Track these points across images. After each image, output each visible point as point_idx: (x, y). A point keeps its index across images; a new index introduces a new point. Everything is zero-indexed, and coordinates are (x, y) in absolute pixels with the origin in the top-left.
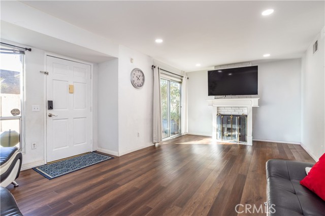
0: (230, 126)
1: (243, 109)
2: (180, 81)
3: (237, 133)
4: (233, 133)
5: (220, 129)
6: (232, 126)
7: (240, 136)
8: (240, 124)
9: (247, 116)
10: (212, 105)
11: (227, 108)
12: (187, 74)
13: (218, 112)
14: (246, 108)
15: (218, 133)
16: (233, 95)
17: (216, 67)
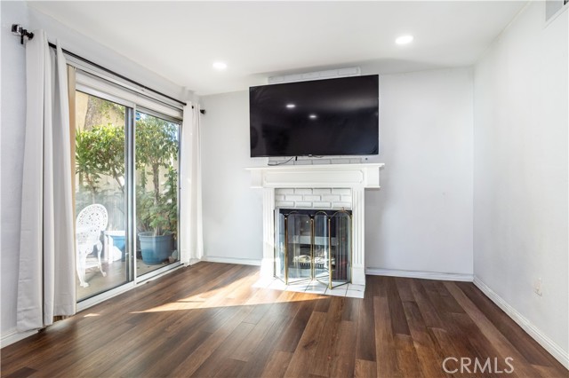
0: (307, 240)
1: (341, 192)
2: (176, 114)
3: (324, 259)
4: (317, 260)
5: (282, 249)
6: (313, 240)
7: (333, 267)
8: (333, 234)
9: (350, 213)
10: (262, 184)
11: (300, 192)
12: (201, 99)
13: (276, 201)
14: (348, 192)
15: (279, 260)
16: (315, 154)
17: (271, 75)
